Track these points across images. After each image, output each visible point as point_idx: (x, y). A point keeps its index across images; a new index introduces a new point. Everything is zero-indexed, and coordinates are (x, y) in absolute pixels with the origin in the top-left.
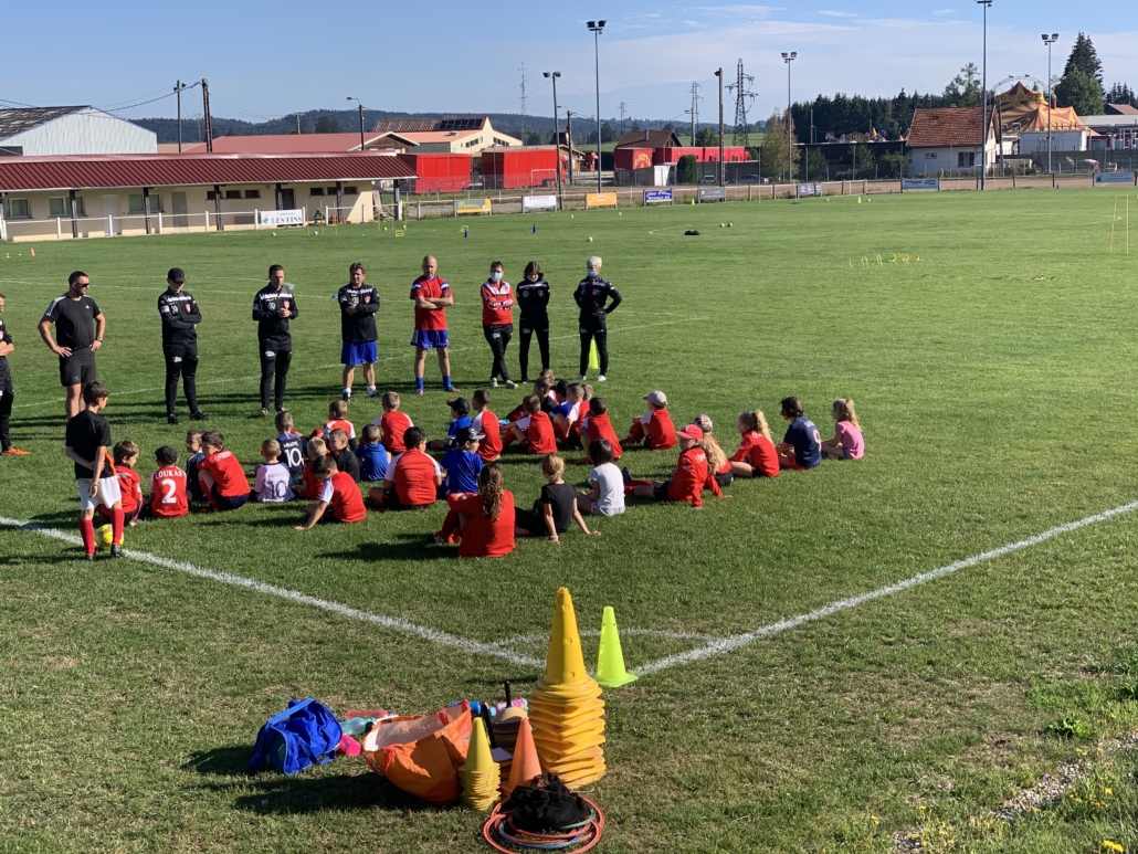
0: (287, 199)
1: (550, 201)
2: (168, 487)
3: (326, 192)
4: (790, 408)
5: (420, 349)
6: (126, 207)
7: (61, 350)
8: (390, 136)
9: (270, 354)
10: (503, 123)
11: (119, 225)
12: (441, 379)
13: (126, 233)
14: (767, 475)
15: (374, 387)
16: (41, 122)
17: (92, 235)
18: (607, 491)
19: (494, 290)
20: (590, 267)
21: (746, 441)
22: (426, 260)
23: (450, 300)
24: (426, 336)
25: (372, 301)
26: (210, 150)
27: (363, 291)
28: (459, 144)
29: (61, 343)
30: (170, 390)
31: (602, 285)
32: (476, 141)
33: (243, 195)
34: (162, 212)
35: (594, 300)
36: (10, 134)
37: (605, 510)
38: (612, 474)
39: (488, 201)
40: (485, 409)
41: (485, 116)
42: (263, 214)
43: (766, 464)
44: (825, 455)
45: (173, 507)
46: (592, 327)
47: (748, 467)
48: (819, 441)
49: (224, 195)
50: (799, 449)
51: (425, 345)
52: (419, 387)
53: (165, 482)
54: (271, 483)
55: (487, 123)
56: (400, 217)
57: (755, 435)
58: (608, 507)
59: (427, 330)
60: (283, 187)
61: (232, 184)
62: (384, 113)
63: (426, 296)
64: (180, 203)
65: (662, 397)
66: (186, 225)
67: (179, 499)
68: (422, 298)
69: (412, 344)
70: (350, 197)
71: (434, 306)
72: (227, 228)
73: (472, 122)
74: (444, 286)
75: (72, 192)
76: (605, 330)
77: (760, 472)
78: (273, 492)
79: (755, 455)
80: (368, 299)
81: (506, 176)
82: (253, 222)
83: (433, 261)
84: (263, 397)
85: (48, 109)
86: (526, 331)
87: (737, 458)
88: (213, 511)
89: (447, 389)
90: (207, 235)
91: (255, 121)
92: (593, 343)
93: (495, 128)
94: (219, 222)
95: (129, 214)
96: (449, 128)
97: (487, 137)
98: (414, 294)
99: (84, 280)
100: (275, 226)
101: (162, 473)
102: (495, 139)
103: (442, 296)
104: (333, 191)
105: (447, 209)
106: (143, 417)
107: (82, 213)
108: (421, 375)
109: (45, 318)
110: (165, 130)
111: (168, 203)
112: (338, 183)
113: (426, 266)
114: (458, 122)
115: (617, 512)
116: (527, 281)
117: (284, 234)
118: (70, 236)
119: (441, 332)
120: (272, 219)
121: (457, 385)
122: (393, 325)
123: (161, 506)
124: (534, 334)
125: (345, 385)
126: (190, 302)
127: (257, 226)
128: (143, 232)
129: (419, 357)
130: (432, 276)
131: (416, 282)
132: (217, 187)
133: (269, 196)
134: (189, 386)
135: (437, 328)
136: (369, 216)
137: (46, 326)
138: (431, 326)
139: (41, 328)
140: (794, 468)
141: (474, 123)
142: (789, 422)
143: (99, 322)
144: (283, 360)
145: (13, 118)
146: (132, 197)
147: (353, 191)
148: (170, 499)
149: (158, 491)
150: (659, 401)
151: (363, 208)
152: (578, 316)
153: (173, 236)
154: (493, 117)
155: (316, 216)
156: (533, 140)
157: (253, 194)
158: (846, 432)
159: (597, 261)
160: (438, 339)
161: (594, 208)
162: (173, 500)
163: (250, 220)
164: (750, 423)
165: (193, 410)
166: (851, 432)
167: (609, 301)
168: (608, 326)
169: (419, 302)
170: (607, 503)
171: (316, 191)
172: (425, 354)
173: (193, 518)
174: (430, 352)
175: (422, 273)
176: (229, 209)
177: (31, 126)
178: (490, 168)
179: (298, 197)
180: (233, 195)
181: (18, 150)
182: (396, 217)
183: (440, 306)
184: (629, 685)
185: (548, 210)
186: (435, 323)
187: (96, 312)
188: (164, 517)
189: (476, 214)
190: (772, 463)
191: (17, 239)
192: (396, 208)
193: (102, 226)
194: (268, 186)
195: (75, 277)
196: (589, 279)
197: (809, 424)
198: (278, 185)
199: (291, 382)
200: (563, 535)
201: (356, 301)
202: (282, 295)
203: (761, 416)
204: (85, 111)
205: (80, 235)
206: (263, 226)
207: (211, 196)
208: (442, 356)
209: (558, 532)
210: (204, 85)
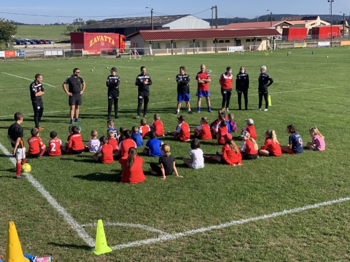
0: (238, 43)
1: (328, 43)
2: (53, 145)
3: (251, 40)
4: (291, 129)
5: (199, 97)
6: (188, 45)
7: (69, 93)
8: (285, 22)
9: (141, 97)
10: (323, 18)
11: (186, 51)
12: (207, 107)
13: (188, 53)
14: (275, 155)
15: (190, 110)
16: (175, 20)
17: (178, 54)
19: (225, 77)
20: (261, 70)
21: (266, 142)
22: (201, 66)
23: (210, 80)
24: (201, 93)
25: (187, 80)
26: (217, 28)
27: (184, 76)
28: (309, 25)
29: (70, 91)
30: (110, 108)
31: (266, 76)
32: (314, 24)
33: (224, 41)
34: (199, 47)
36: (166, 23)
37: (194, 166)
39: (305, 43)
41: (318, 15)
42: (230, 48)
43: (274, 151)
45: (54, 152)
47: (267, 152)
48: (301, 143)
49: (219, 42)
51: (201, 96)
52: (198, 110)
53: (52, 144)
54: (93, 146)
55: (319, 18)
56: (275, 49)
57: (270, 141)
58: (195, 165)
59: (202, 91)
60: (237, 39)
61: (219, 39)
63: (201, 78)
64: (205, 44)
65: (252, 121)
66: (206, 51)
67: (57, 150)
68: (199, 79)
69: (196, 95)
70: (260, 42)
71: (203, 82)
72: (219, 52)
73: (313, 17)
74: (208, 75)
75: (172, 41)
76: (267, 93)
77: (271, 154)
78: (93, 149)
79: (270, 148)
80: (185, 79)
81: (320, 35)
82: (226, 50)
83: (204, 67)
84: (138, 111)
85: (178, 15)
86: (240, 92)
87: (262, 148)
89: (209, 112)
93: (321, 19)
94: (216, 50)
95: (190, 47)
96: (306, 20)
97: (318, 22)
98: (197, 78)
99: (78, 71)
100: (234, 51)
101: (52, 141)
102: (321, 23)
103: (207, 78)
104: (254, 40)
105: (291, 46)
107: (175, 47)
108: (200, 106)
109: (65, 83)
111: (201, 44)
112: (255, 38)
113: (202, 68)
114: (309, 17)
115: (200, 167)
117: (236, 55)
118: (171, 54)
119: (206, 91)
120: (233, 49)
123: (51, 152)
124: (243, 93)
127: (228, 51)
128: (192, 53)
129: (199, 100)
130: (204, 72)
131: (198, 74)
132: (216, 39)
133: (233, 42)
135: (205, 90)
136: (265, 48)
137: (65, 85)
138: (203, 89)
139: (63, 86)
140: (290, 153)
141: (314, 18)
143: (83, 85)
145: (168, 18)
146: (190, 42)
147: (260, 40)
148: (53, 150)
149: (50, 147)
151: (263, 46)
152: (258, 87)
153: (201, 54)
154: (320, 15)
155: (247, 48)
157: (228, 41)
158: (317, 139)
160: (205, 94)
162: (55, 150)
163: (225, 49)
164: (270, 136)
166: (319, 140)
167: (269, 82)
169: (198, 81)
171: (248, 40)
172: (201, 99)
174: (202, 98)
175: (200, 71)
176: (219, 46)
177: (173, 21)
178: (315, 32)
179: (242, 42)
180: (221, 42)
181: (168, 28)
182: (273, 48)
183: (206, 82)
185: (327, 46)
186: (204, 88)
187: (82, 82)
188: (51, 156)
189: (301, 48)
190: (278, 151)
191: (156, 55)
192: (274, 46)
193: (181, 51)
194: (232, 39)
195: (75, 70)
196: (262, 74)
197: (297, 136)
198: (235, 38)
201: (181, 80)
202: (145, 77)
203: (274, 132)
204: (188, 16)
205: (174, 54)
206: (230, 51)
207: (214, 42)
208: (207, 100)
210: (216, 7)
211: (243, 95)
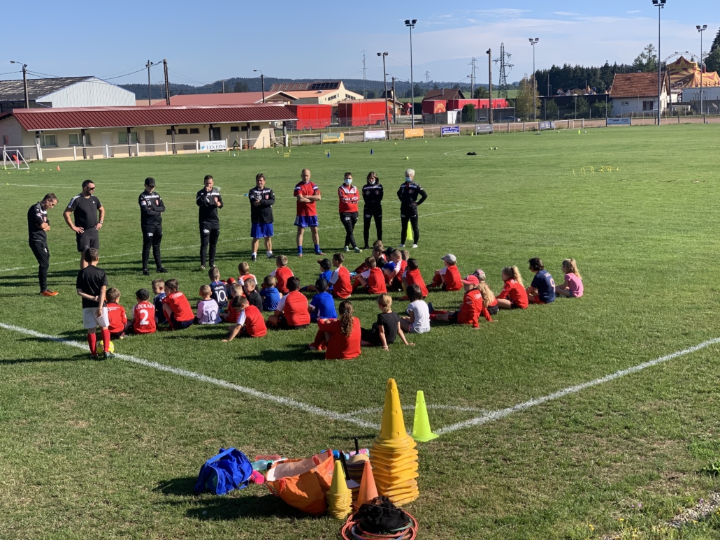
0: (216, 134)
1: (382, 134)
2: (144, 314)
3: (240, 129)
4: (535, 264)
5: (300, 227)
6: (116, 140)
7: (77, 229)
8: (281, 94)
9: (206, 231)
10: (352, 85)
11: (112, 151)
12: (313, 247)
13: (116, 156)
14: (520, 307)
15: (271, 252)
16: (63, 87)
17: (96, 157)
18: (419, 317)
19: (346, 190)
20: (407, 176)
21: (507, 286)
22: (304, 171)
23: (319, 197)
24: (304, 219)
25: (270, 198)
26: (168, 104)
27: (264, 192)
28: (324, 98)
29: (77, 225)
30: (145, 254)
31: (415, 187)
32: (335, 97)
33: (189, 131)
34: (139, 142)
35: (410, 197)
36: (44, 95)
37: (417, 329)
38: (422, 307)
39: (342, 134)
40: (341, 265)
41: (340, 80)
42: (202, 143)
43: (520, 300)
44: (558, 294)
45: (147, 327)
46: (408, 214)
47: (508, 302)
48: (554, 286)
49: (177, 132)
50: (541, 291)
51: (303, 225)
52: (299, 252)
53: (142, 311)
54: (207, 312)
55: (342, 85)
56: (287, 145)
57: (512, 281)
58: (419, 327)
59: (305, 216)
60: (214, 126)
61: (182, 125)
62: (277, 79)
63: (304, 194)
64: (150, 137)
65: (453, 258)
66: (154, 151)
67: (150, 322)
68: (301, 195)
69: (295, 224)
70: (256, 132)
71: (309, 201)
72: (180, 152)
73: (332, 84)
74: (315, 188)
75: (83, 130)
76: (417, 216)
77: (516, 305)
78: (208, 318)
79: (512, 294)
80: (267, 197)
81: (353, 118)
82: (195, 148)
83: (308, 172)
84: (202, 258)
85: (68, 78)
86: (368, 216)
87: (501, 296)
88: (171, 330)
89: (317, 253)
90: (166, 157)
91: (196, 85)
92: (409, 223)
93: (347, 88)
94: (174, 149)
95: (118, 144)
96: (318, 89)
97: (341, 94)
98: (296, 193)
99: (92, 185)
100: (208, 151)
101: (140, 306)
102: (346, 95)
103: (314, 194)
104: (245, 128)
105: (317, 140)
106: (127, 271)
107: (89, 143)
108: (301, 244)
109: (68, 210)
110: (140, 91)
111: (142, 137)
112: (248, 124)
113: (304, 175)
114: (323, 84)
115: (425, 331)
116: (369, 184)
117: (215, 155)
118: (81, 158)
119: (313, 217)
120: (207, 146)
121: (323, 250)
122: (284, 212)
123: (139, 326)
124: (373, 217)
125: (253, 251)
126: (158, 199)
127: (198, 151)
128: (127, 155)
129: (299, 232)
130: (307, 182)
131: (297, 186)
132: (173, 127)
133: (205, 132)
134: (156, 252)
135: (311, 214)
136: (267, 144)
137: (68, 214)
138: (307, 213)
139: (65, 216)
140: (538, 303)
141: (333, 85)
142: (534, 274)
143: (100, 211)
144: (214, 235)
145: (46, 84)
146: (120, 133)
147: (257, 128)
148: (144, 322)
149: (138, 317)
150: (451, 261)
151: (263, 139)
152: (400, 207)
153: (146, 157)
154: (345, 82)
155: (234, 144)
156: (370, 96)
157: (195, 131)
158: (572, 280)
159: (412, 172)
160: (312, 222)
161: (409, 138)
162: (147, 323)
163: (193, 147)
164: (510, 274)
165: (159, 266)
166: (574, 280)
167: (420, 197)
168: (418, 213)
169: (299, 198)
170: (419, 325)
171: (234, 129)
172: (303, 231)
173: (159, 334)
174: (306, 229)
175: (301, 180)
176: (180, 140)
177: (57, 89)
178: (344, 113)
179: (223, 133)
180: (183, 131)
181: (49, 104)
182: (284, 145)
183: (313, 201)
184: (434, 440)
185: (380, 140)
186: (310, 212)
187: (99, 206)
188: (141, 333)
189: (334, 142)
190: (524, 299)
191: (49, 160)
192: (285, 139)
193: (101, 151)
194: (204, 126)
195: (86, 183)
196: (407, 183)
197: (547, 275)
198: (211, 125)
199: (219, 249)
200: (391, 345)
201: (260, 198)
202: (213, 194)
203: (516, 269)
204: (90, 80)
205: (88, 157)
206: (202, 151)
207: (169, 132)
208: (314, 232)
209: (388, 343)
210: (165, 63)
211: (373, 223)
